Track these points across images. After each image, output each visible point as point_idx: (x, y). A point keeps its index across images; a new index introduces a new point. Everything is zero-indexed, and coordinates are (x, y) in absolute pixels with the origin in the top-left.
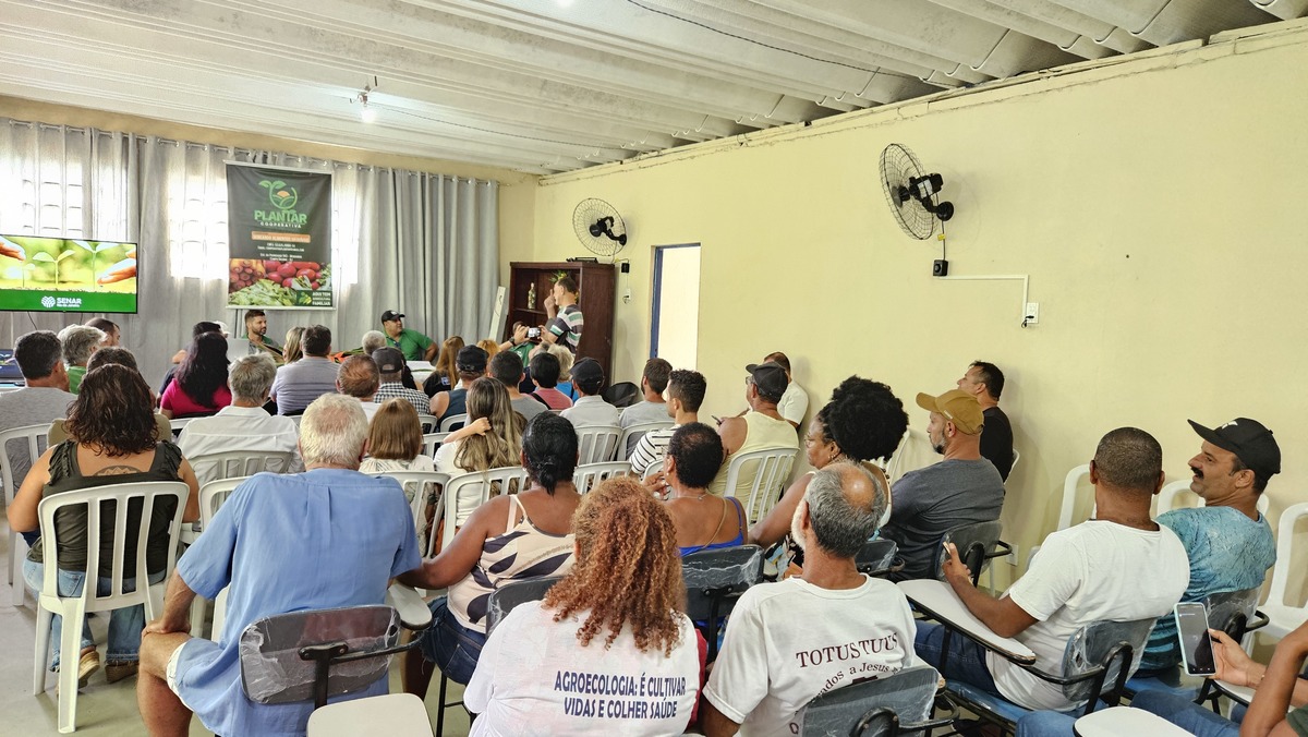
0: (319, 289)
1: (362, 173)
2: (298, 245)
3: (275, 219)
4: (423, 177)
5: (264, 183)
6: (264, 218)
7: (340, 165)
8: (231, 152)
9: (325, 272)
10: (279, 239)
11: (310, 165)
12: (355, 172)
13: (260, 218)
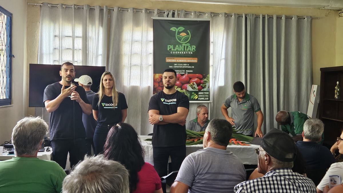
0: (202, 90)
1: (227, 19)
2: (191, 64)
3: (179, 49)
4: (264, 18)
5: (173, 29)
6: (172, 49)
7: (214, 15)
8: (156, 12)
9: (205, 80)
10: (180, 61)
11: (198, 16)
12: (223, 18)
13: (170, 49)
